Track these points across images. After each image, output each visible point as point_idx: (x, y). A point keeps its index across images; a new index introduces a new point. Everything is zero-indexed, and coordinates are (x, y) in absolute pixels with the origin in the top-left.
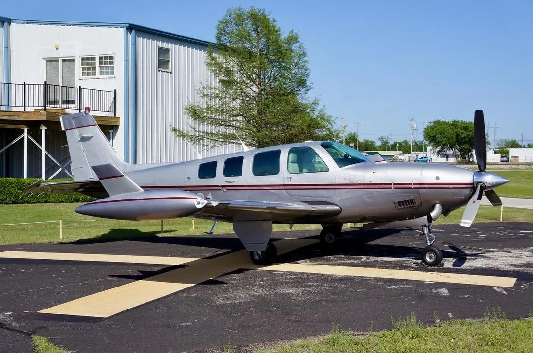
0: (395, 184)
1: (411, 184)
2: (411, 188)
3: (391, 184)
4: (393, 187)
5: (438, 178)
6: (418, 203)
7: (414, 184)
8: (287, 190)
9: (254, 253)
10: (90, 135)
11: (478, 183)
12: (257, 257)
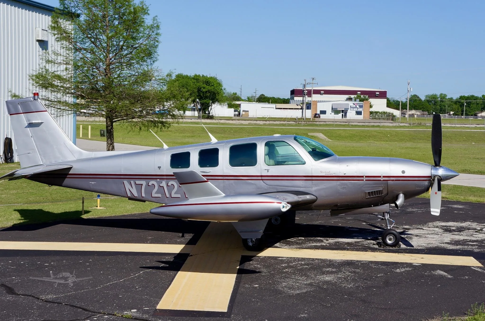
0: (366, 177)
1: (380, 177)
2: (381, 180)
3: (363, 177)
4: (365, 179)
5: (403, 172)
6: (385, 192)
7: (384, 177)
8: (263, 181)
9: (248, 240)
10: (40, 121)
11: (435, 176)
12: (251, 244)
